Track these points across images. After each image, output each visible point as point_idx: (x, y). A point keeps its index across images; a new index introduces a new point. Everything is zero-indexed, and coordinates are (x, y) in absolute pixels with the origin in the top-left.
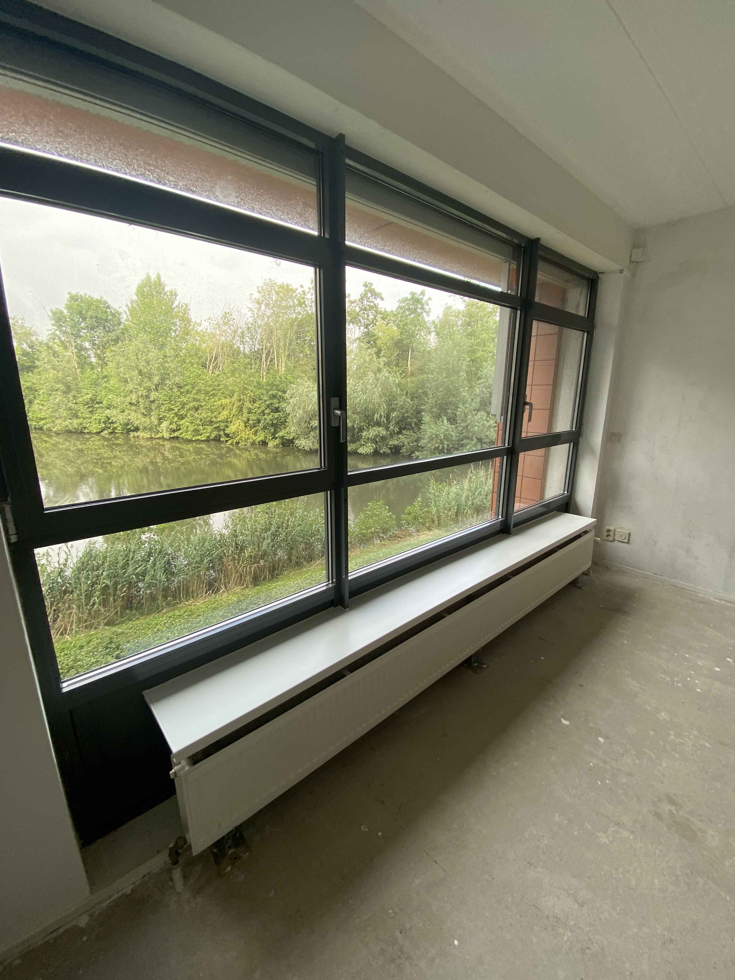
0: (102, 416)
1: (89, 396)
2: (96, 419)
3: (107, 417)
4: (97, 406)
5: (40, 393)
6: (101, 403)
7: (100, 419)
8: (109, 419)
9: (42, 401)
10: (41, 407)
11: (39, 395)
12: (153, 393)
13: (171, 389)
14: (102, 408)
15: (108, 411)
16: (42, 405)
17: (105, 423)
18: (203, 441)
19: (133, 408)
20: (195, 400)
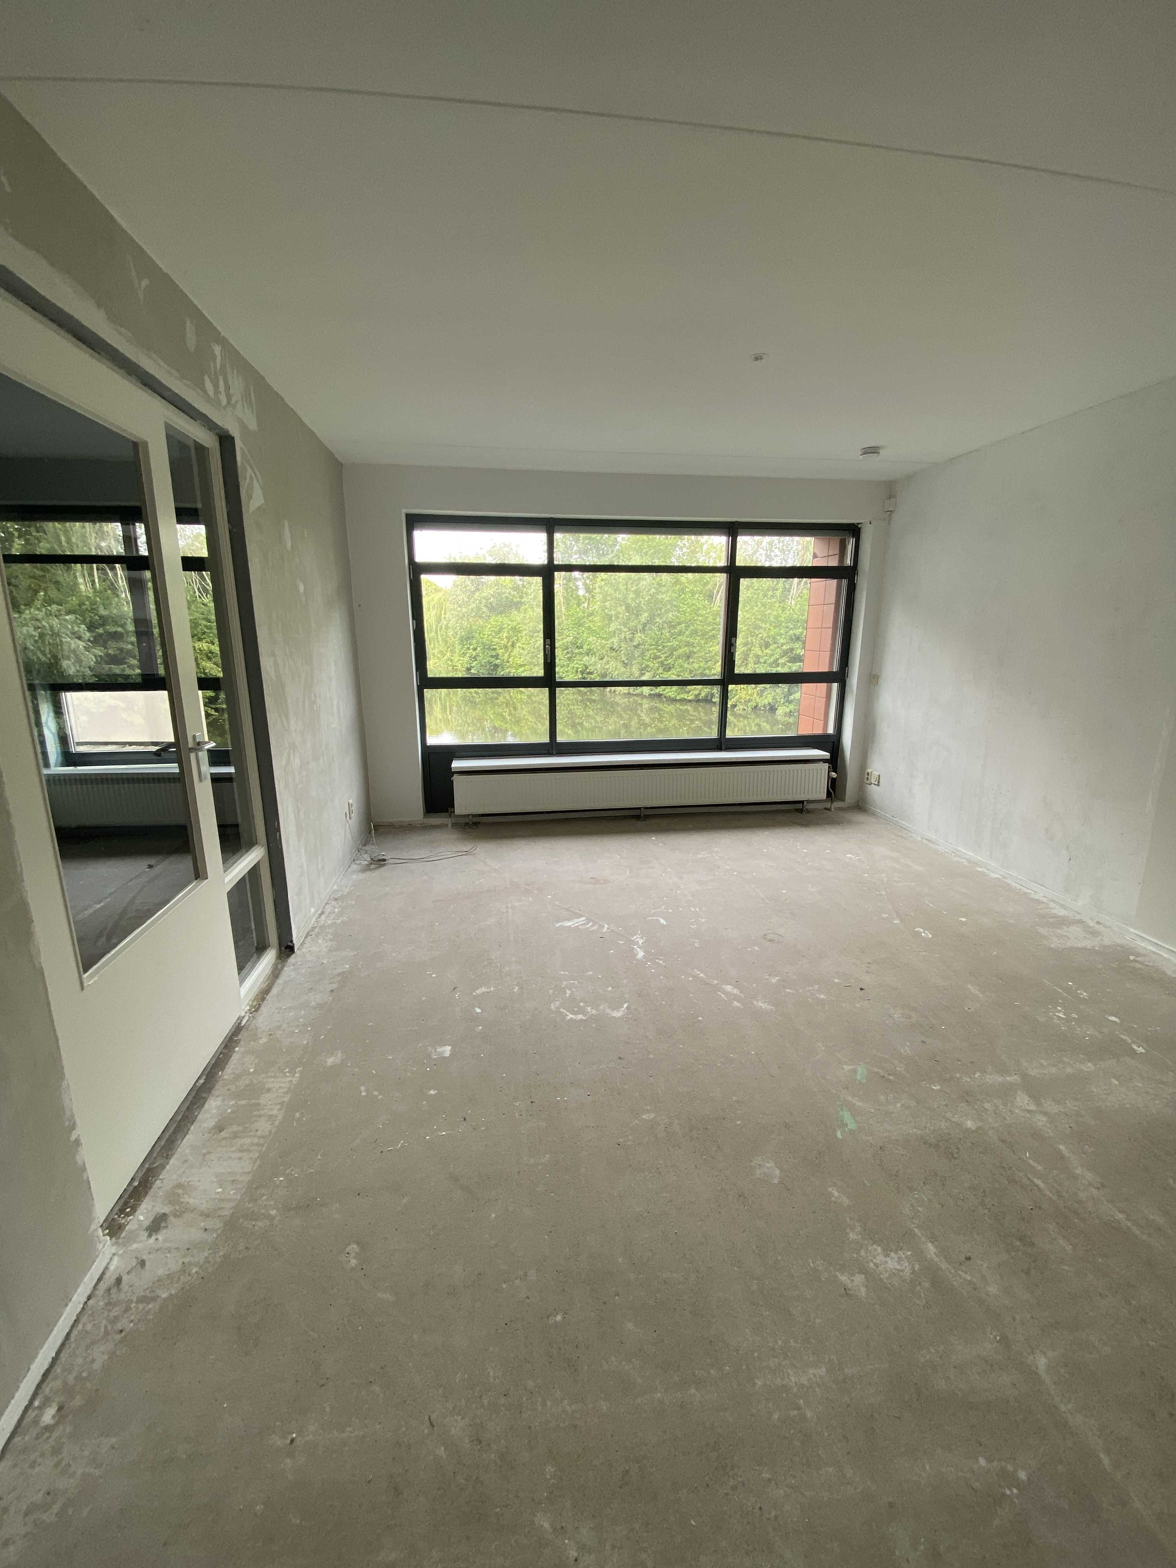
0: (580, 664)
1: (570, 639)
2: (573, 668)
3: (585, 665)
4: (577, 651)
5: (523, 635)
6: (581, 647)
7: (578, 668)
8: (587, 668)
9: (523, 644)
10: (521, 651)
11: (522, 637)
12: (639, 634)
13: (660, 629)
14: (580, 654)
15: (586, 658)
16: (523, 649)
17: (582, 673)
18: (690, 701)
19: (614, 654)
20: (688, 644)
